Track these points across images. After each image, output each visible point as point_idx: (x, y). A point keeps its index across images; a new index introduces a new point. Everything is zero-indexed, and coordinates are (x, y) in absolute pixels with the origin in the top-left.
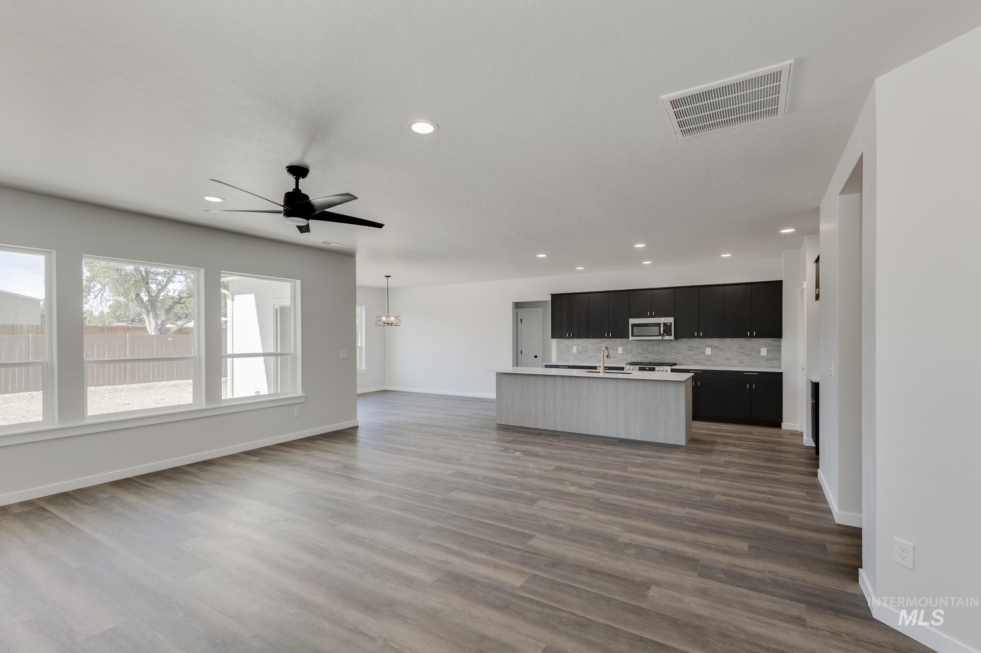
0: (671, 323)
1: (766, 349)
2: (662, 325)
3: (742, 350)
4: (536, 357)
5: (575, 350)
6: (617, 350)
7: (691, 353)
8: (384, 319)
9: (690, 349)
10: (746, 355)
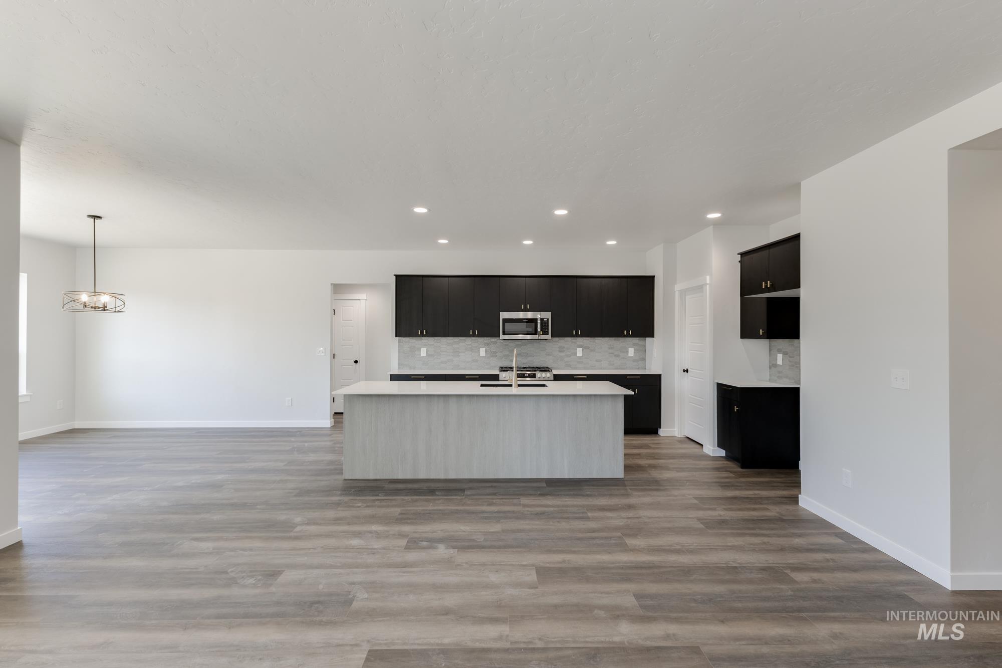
0: (548, 319)
1: (633, 349)
2: (539, 321)
3: (611, 351)
4: (356, 362)
5: (424, 352)
6: (479, 351)
7: (562, 354)
8: (84, 298)
9: (561, 350)
10: (615, 356)
